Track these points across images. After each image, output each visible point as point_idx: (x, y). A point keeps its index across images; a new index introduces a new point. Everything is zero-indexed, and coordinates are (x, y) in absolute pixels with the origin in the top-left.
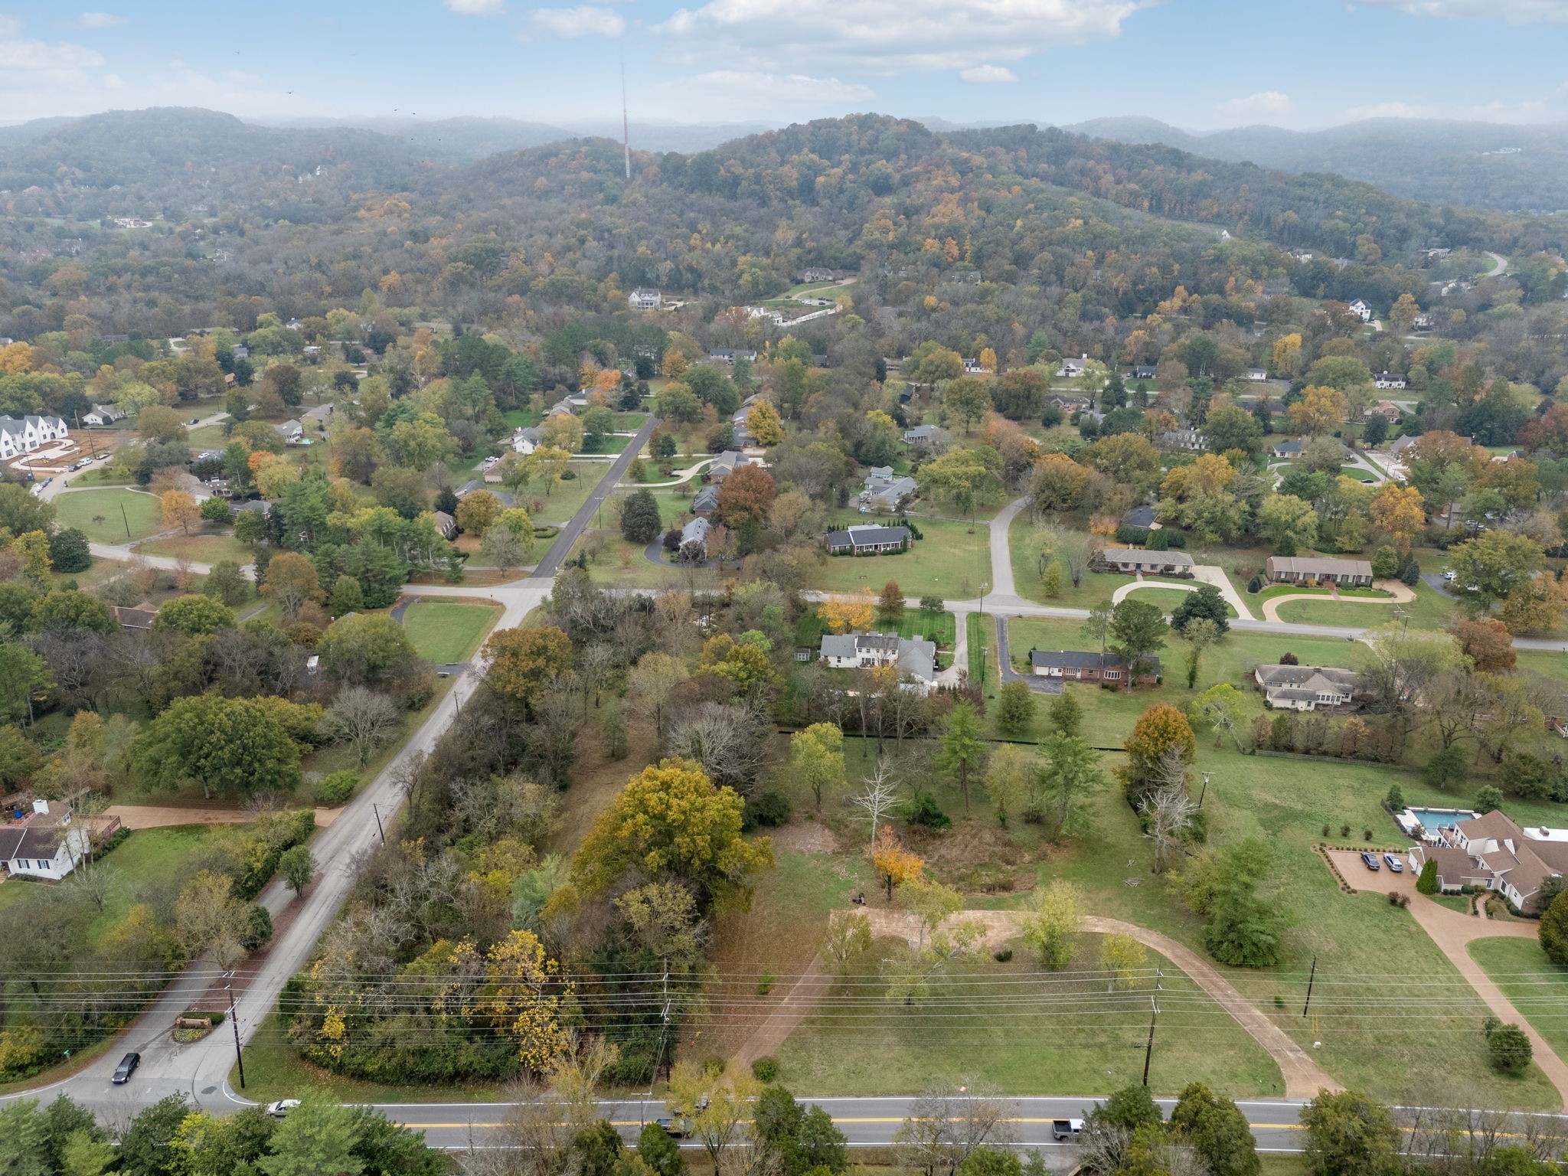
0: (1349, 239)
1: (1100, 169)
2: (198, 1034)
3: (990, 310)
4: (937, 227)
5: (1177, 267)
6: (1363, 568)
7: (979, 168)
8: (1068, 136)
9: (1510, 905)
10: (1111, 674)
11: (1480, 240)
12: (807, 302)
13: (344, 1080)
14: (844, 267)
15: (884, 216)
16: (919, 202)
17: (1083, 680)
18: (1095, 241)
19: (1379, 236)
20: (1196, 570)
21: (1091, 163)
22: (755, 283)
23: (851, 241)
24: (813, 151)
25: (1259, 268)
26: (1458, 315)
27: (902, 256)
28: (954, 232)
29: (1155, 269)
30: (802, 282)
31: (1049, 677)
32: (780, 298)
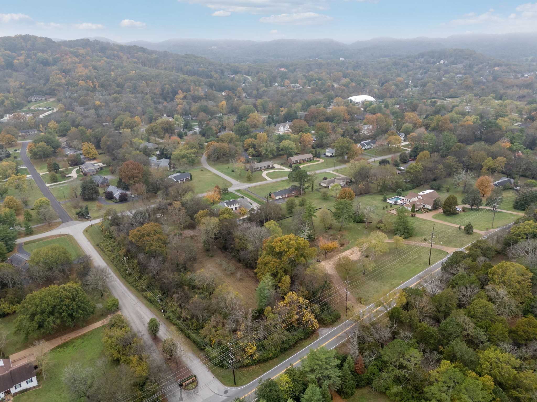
0: (209, 74)
1: (121, 54)
2: (195, 384)
3: (123, 104)
4: (80, 76)
5: (173, 84)
6: (309, 156)
7: (83, 54)
8: (102, 42)
9: (428, 209)
10: (294, 193)
11: (241, 72)
12: (41, 109)
13: (262, 365)
14: (47, 94)
15: (56, 74)
16: (68, 67)
17: (288, 197)
18: (143, 78)
19: (216, 72)
20: (275, 165)
21: (116, 52)
22: (12, 103)
23: (45, 84)
24: (6, 50)
25: (196, 83)
26: (255, 92)
27: (73, 88)
28: (88, 78)
29: (167, 86)
30: (31, 101)
31: (279, 199)
32: (26, 109)
